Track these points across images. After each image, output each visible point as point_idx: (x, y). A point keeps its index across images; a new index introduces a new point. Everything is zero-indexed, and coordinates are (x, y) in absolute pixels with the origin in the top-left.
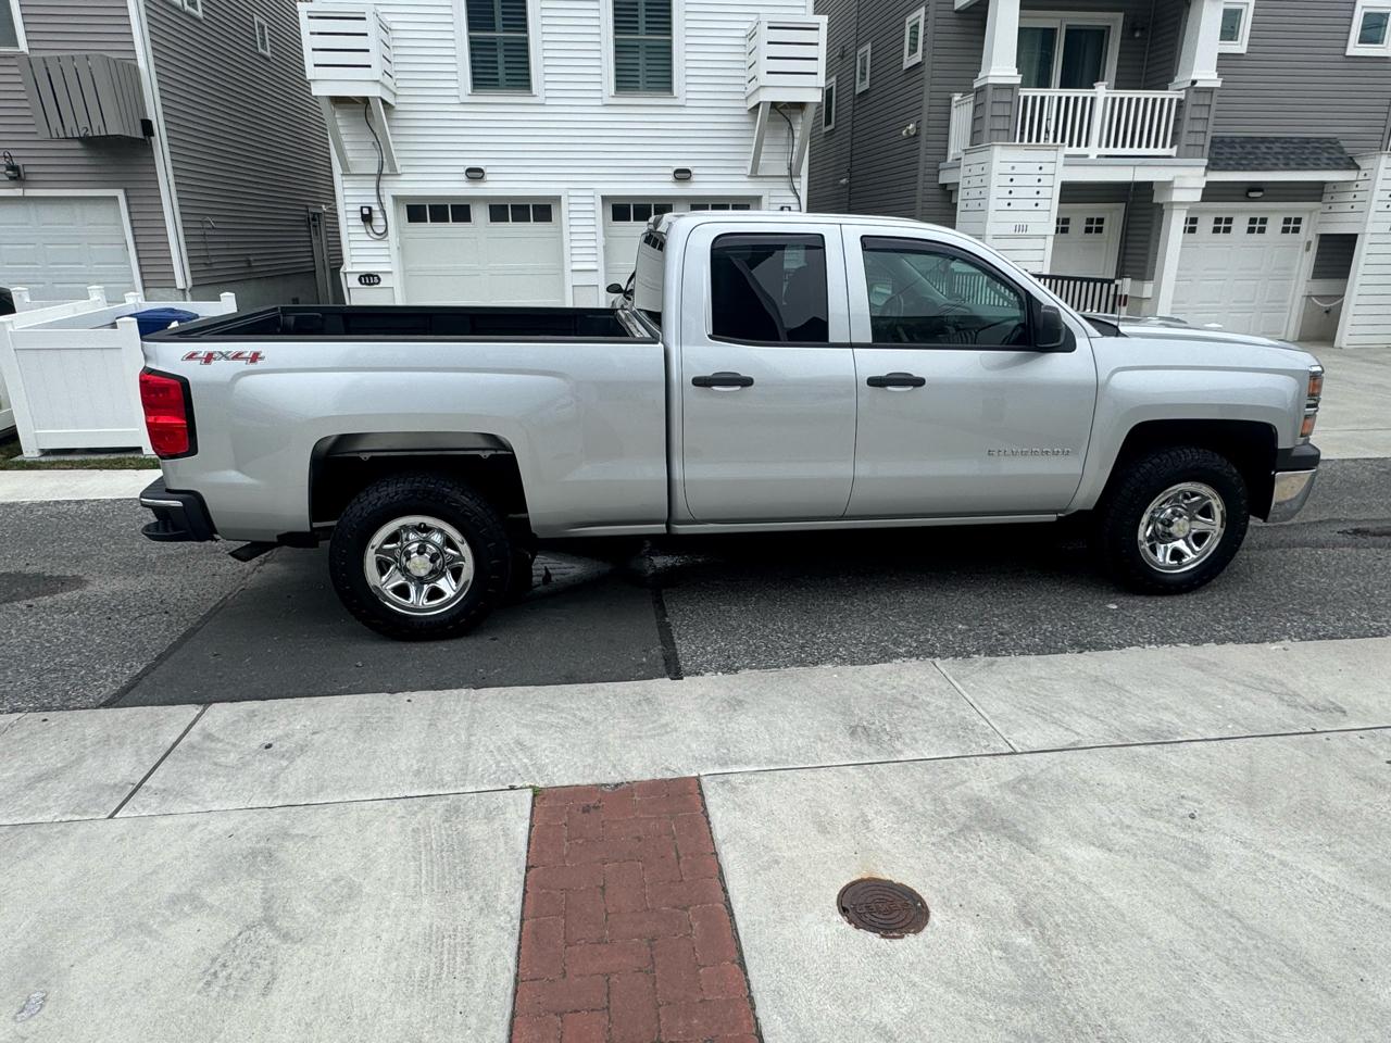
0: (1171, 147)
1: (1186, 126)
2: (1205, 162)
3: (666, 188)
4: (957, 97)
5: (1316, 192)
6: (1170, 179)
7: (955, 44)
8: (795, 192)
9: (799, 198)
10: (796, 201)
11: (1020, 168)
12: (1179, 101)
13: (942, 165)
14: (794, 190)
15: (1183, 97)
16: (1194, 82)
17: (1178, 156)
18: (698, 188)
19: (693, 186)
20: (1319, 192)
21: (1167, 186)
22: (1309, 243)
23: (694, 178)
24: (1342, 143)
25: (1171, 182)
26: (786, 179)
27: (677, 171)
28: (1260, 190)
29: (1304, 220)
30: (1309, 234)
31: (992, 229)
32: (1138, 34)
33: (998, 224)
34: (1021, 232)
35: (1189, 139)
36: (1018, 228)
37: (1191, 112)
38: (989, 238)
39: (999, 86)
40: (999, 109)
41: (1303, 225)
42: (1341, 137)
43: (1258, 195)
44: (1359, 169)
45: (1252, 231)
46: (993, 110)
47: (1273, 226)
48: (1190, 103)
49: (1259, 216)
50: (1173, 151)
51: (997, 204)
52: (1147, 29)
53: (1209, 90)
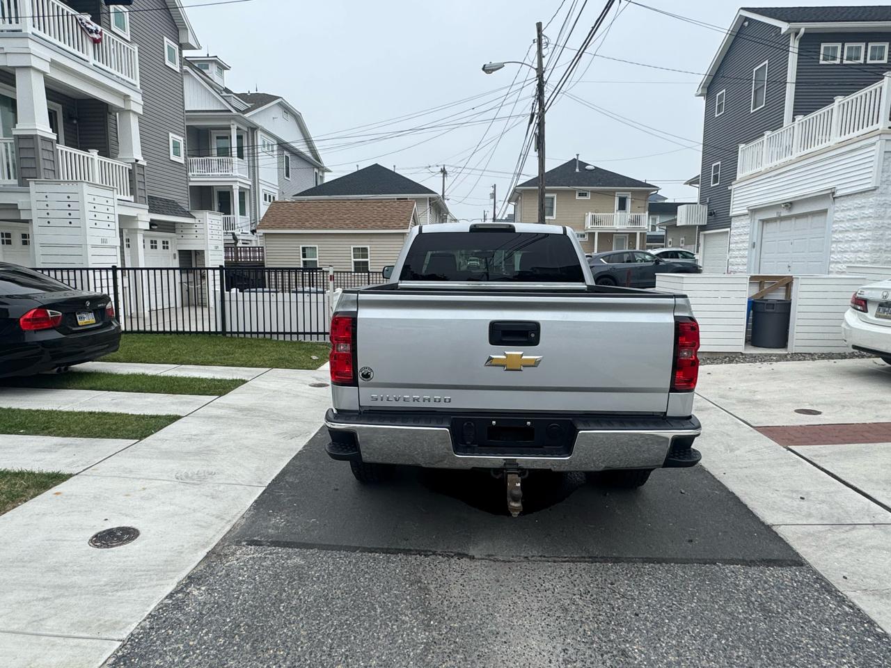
0: (131, 194)
1: (139, 186)
2: (147, 207)
5: (171, 227)
6: (135, 215)
11: (98, 200)
12: (129, 170)
15: (131, 168)
16: (137, 161)
17: (136, 202)
20: (174, 228)
21: (133, 219)
22: (175, 255)
24: (180, 204)
25: (135, 217)
28: (156, 225)
29: (169, 242)
30: (173, 250)
31: (91, 241)
32: (75, 122)
33: (93, 238)
34: (104, 243)
35: (139, 193)
36: (103, 241)
37: (138, 178)
38: (89, 247)
39: (44, 139)
40: (46, 155)
41: (169, 245)
42: (176, 201)
43: (156, 227)
44: (195, 218)
45: (152, 247)
46: (43, 155)
47: (160, 245)
48: (137, 172)
49: (154, 239)
50: (132, 198)
51: (89, 224)
52: (78, 120)
53: (143, 167)
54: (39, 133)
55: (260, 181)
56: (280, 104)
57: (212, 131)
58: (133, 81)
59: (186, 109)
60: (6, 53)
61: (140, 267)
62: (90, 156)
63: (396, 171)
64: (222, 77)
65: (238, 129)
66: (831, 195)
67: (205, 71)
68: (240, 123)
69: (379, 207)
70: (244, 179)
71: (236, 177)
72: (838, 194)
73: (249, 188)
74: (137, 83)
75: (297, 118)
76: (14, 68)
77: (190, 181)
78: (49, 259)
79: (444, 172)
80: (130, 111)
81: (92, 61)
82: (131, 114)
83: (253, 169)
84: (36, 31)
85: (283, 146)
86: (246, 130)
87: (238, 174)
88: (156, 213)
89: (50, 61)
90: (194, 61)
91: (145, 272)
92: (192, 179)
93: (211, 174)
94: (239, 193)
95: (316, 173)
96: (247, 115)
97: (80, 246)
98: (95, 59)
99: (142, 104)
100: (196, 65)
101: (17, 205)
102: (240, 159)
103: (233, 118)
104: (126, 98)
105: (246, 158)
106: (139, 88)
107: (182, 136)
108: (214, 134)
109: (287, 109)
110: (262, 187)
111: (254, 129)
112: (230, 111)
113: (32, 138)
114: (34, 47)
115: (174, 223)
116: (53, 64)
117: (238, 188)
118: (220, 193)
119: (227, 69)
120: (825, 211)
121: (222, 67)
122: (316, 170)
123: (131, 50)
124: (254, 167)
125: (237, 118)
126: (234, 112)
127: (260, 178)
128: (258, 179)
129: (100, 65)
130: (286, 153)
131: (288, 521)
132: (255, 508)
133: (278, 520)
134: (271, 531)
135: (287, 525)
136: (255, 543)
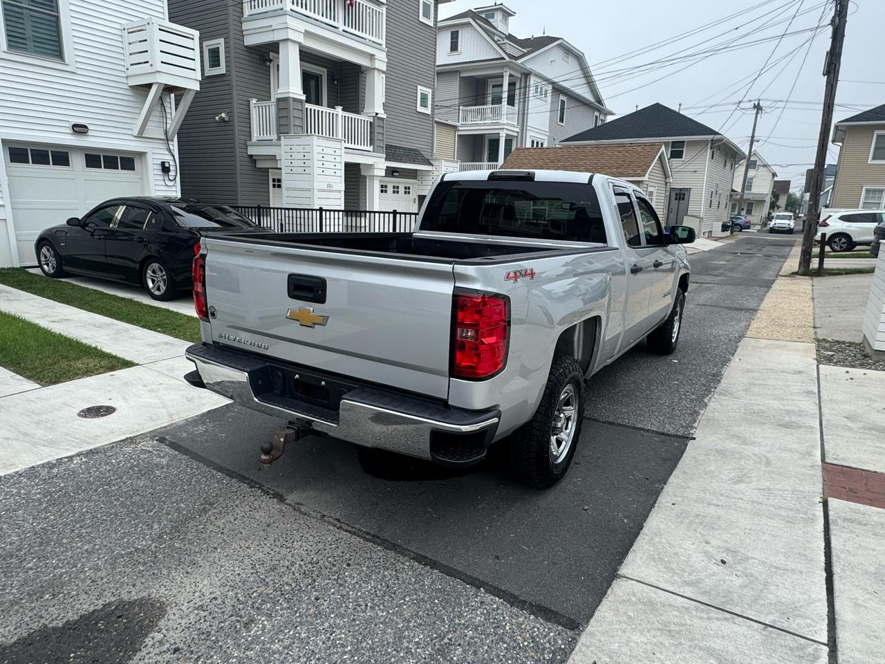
0: (370, 145)
1: (376, 136)
2: (384, 156)
3: (66, 138)
4: (254, 101)
5: (413, 174)
6: (372, 163)
7: (247, 67)
8: (170, 152)
9: (174, 158)
10: (172, 158)
11: (326, 150)
12: (371, 123)
13: (248, 143)
14: (170, 150)
15: (372, 121)
16: (377, 114)
17: (374, 151)
18: (95, 141)
19: (89, 139)
20: (415, 174)
21: (370, 166)
22: (415, 199)
23: (90, 133)
24: (422, 152)
25: (372, 165)
26: (164, 142)
27: (75, 126)
28: (397, 172)
29: (411, 188)
30: (414, 195)
31: (317, 185)
32: (336, 83)
33: (319, 183)
34: (329, 189)
35: (377, 143)
36: (329, 186)
37: (377, 130)
38: (316, 191)
39: (295, 100)
40: (297, 114)
41: (411, 191)
42: (420, 149)
43: (397, 174)
44: (432, 165)
45: (394, 192)
46: (294, 113)
47: (402, 190)
48: (376, 124)
49: (396, 185)
50: (371, 148)
51: (317, 171)
52: (338, 80)
53: (382, 119)
54: (291, 95)
55: (528, 128)
56: (560, 46)
57: (489, 80)
58: (379, 41)
59: (437, 64)
60: (273, 30)
61: (375, 210)
62: (335, 113)
63: (681, 112)
64: (507, 25)
65: (511, 76)
67: (491, 20)
68: (513, 70)
69: (620, 152)
70: (513, 125)
71: (504, 124)
73: (516, 134)
74: (383, 42)
75: (579, 58)
76: (279, 41)
77: (458, 130)
78: (290, 200)
79: (758, 108)
80: (375, 68)
81: (341, 27)
82: (376, 72)
83: (523, 115)
84: (295, 8)
85: (558, 90)
86: (519, 76)
87: (505, 122)
88: (394, 161)
89: (304, 31)
90: (482, 12)
91: (377, 215)
92: (460, 129)
93: (482, 122)
94: (506, 140)
95: (596, 117)
96: (519, 61)
97: (309, 190)
98: (345, 25)
99: (386, 61)
100: (484, 16)
101: (275, 156)
102: (509, 107)
103: (507, 65)
104: (372, 57)
105: (517, 105)
106: (384, 46)
107: (430, 88)
108: (491, 83)
109: (568, 51)
110: (529, 134)
111: (527, 75)
112: (503, 58)
113: (286, 100)
114: (291, 22)
115: (416, 170)
116: (307, 34)
117: (505, 135)
118: (491, 141)
119: (512, 15)
121: (507, 14)
122: (597, 114)
123: (379, 12)
124: (524, 114)
125: (510, 64)
126: (507, 59)
127: (528, 124)
128: (527, 125)
129: (349, 30)
130: (562, 97)
131: (206, 431)
132: (203, 415)
133: (201, 428)
134: (185, 434)
135: (200, 434)
136: (162, 440)
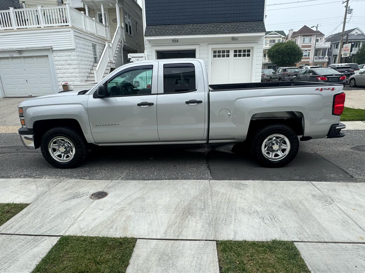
66: (50, 49)
72: (54, 49)
120: (47, 56)
131: (330, 174)
132: (329, 181)
133: (332, 176)
134: (341, 175)
135: (333, 174)
136: (352, 177)
